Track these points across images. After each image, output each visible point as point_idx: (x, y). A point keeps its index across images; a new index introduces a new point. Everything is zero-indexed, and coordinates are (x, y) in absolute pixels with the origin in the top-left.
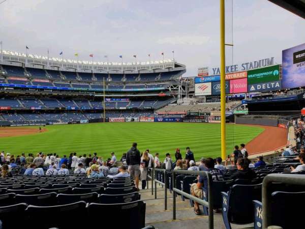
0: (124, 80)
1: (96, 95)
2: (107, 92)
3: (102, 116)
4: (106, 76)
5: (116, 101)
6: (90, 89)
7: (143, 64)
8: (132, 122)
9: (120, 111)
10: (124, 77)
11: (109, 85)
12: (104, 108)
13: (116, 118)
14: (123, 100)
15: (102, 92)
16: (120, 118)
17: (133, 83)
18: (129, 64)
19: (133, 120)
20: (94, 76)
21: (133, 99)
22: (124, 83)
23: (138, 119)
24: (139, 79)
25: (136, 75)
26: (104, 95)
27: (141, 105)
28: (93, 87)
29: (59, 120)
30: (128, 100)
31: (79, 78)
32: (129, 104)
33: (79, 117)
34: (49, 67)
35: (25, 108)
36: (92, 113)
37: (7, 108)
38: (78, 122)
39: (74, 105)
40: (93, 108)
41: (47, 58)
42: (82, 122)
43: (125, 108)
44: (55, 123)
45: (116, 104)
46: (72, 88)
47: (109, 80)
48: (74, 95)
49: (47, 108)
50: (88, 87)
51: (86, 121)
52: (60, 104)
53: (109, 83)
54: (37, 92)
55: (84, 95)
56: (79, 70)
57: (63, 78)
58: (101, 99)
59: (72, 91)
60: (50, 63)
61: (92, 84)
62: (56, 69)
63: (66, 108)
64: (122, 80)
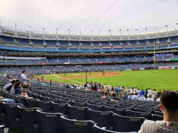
0: (169, 41)
1: (149, 53)
2: (156, 50)
3: (153, 65)
4: (155, 40)
5: (163, 56)
6: (146, 49)
9: (165, 62)
10: (169, 39)
11: (158, 45)
12: (155, 60)
14: (167, 55)
15: (153, 51)
16: (165, 67)
20: (147, 41)
22: (169, 43)
26: (154, 52)
28: (147, 48)
29: (128, 68)
30: (172, 55)
31: (138, 43)
32: (173, 57)
33: (138, 66)
34: (121, 39)
35: (110, 62)
36: (146, 64)
37: (102, 62)
38: (139, 70)
39: (136, 59)
40: (147, 61)
41: (120, 34)
42: (140, 69)
43: (170, 60)
44: (125, 70)
45: (163, 58)
46: (134, 49)
47: (158, 42)
48: (136, 53)
49: (120, 62)
50: (144, 48)
51: (143, 69)
52: (128, 60)
53: (158, 44)
54: (116, 54)
55: (141, 53)
56: (138, 39)
57: (129, 44)
58: (152, 55)
59: (135, 51)
60: (122, 37)
61: (146, 46)
62: (125, 40)
63: (131, 61)
64: (167, 41)
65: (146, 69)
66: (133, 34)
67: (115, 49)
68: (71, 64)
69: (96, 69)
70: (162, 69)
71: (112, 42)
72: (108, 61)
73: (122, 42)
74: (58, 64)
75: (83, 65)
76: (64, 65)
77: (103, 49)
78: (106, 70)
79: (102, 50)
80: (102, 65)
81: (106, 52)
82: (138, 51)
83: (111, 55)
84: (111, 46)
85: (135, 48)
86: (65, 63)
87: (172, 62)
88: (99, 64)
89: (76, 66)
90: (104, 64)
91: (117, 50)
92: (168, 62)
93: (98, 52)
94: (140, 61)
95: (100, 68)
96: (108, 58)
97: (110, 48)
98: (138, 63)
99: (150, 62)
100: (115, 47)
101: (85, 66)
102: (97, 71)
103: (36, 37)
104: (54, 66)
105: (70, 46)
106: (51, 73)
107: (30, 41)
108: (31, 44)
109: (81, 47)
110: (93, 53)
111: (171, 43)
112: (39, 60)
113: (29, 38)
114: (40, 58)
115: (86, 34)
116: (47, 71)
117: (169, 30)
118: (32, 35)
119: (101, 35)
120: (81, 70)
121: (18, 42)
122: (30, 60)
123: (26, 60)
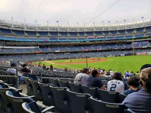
0: (145, 30)
1: (127, 41)
2: (134, 39)
3: (131, 52)
4: (133, 30)
5: (140, 44)
6: (125, 38)
9: (142, 49)
11: (135, 35)
13: (141, 53)
14: (144, 43)
15: (132, 39)
16: (143, 53)
18: (148, 21)
20: (126, 31)
22: (145, 32)
26: (133, 41)
30: (148, 42)
31: (118, 33)
32: (149, 44)
33: (119, 53)
34: (103, 30)
35: (94, 50)
36: (126, 51)
37: (88, 50)
38: (120, 56)
39: (117, 47)
40: (126, 48)
41: (103, 25)
42: (121, 55)
43: (146, 47)
44: (109, 56)
45: (140, 45)
46: (115, 38)
47: (135, 32)
48: (116, 42)
49: (104, 49)
50: (123, 37)
51: (123, 55)
52: (110, 47)
53: (135, 33)
54: (99, 42)
55: (121, 41)
56: (118, 29)
57: (110, 34)
58: (130, 43)
59: (115, 40)
60: (104, 28)
61: (125, 35)
62: (107, 30)
63: (113, 48)
64: (143, 31)
65: (126, 55)
66: (113, 25)
67: (98, 38)
68: (61, 52)
69: (83, 56)
70: (140, 55)
71: (96, 32)
72: (93, 48)
73: (104, 32)
74: (49, 52)
75: (71, 53)
76: (55, 53)
77: (88, 38)
78: (92, 56)
79: (87, 40)
80: (87, 52)
81: (91, 41)
82: (118, 40)
83: (95, 44)
84: (95, 36)
86: (56, 51)
87: (148, 48)
88: (85, 52)
89: (65, 53)
90: (89, 52)
91: (100, 39)
92: (144, 49)
93: (84, 42)
94: (120, 48)
95: (86, 54)
96: (92, 46)
97: (94, 38)
98: (119, 50)
99: (128, 49)
100: (98, 37)
101: (73, 53)
102: (84, 58)
103: (30, 29)
104: (47, 53)
105: (59, 37)
106: (45, 60)
107: (25, 32)
108: (26, 35)
109: (69, 37)
110: (79, 42)
111: (147, 32)
112: (34, 49)
113: (24, 30)
114: (34, 47)
115: (73, 26)
116: (41, 58)
117: (145, 21)
118: (26, 27)
119: (86, 26)
120: (70, 57)
121: (15, 33)
122: (25, 49)
123: (22, 49)
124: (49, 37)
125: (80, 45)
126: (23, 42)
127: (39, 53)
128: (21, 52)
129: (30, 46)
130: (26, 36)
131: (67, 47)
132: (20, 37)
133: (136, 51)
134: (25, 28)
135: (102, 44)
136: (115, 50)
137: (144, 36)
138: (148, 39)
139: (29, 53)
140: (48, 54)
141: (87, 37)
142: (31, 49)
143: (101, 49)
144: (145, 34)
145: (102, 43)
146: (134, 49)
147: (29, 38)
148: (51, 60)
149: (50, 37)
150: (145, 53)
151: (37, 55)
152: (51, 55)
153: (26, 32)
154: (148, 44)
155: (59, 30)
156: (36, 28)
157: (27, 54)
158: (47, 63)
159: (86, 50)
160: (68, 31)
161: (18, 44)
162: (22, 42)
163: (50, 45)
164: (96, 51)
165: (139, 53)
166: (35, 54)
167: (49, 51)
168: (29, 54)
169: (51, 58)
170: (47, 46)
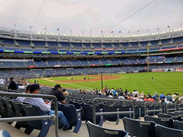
0: (160, 44)
1: (141, 55)
2: (149, 53)
5: (155, 58)
7: (175, 30)
8: (169, 72)
9: (158, 64)
10: (160, 42)
11: (150, 48)
13: (156, 69)
14: (159, 57)
15: (146, 53)
16: (159, 69)
17: (167, 45)
18: (164, 32)
19: (170, 70)
20: (139, 44)
21: (167, 56)
23: (173, 70)
24: (172, 42)
25: (170, 39)
26: (148, 55)
27: (175, 60)
28: (139, 50)
29: (121, 71)
30: (164, 57)
31: (130, 46)
33: (132, 69)
34: (113, 41)
35: (103, 65)
36: (139, 66)
37: (95, 65)
38: (133, 72)
39: (129, 62)
40: (140, 63)
41: (112, 36)
42: (135, 72)
43: (162, 62)
44: (120, 73)
45: (155, 60)
46: (127, 52)
47: (150, 45)
48: (128, 55)
49: (114, 64)
50: (136, 50)
51: (137, 71)
52: (121, 62)
54: (108, 56)
55: (134, 56)
56: (130, 41)
57: (121, 46)
58: (144, 58)
59: (127, 53)
60: (114, 39)
61: (139, 49)
62: (117, 42)
63: (124, 64)
64: (159, 44)
65: (140, 72)
66: (125, 36)
67: (107, 51)
68: (62, 67)
69: (90, 72)
70: (155, 72)
71: (104, 44)
72: (101, 63)
73: (114, 44)
74: (47, 67)
75: (75, 68)
76: (54, 68)
78: (100, 73)
80: (95, 68)
81: (98, 54)
82: (130, 53)
83: (104, 58)
84: (103, 48)
85: (128, 50)
86: (56, 66)
87: (164, 64)
88: (91, 67)
89: (67, 69)
90: (96, 67)
91: (109, 52)
92: (160, 64)
93: (90, 55)
94: (133, 64)
95: (93, 70)
96: (100, 60)
97: (102, 51)
98: (131, 65)
99: (142, 64)
100: (107, 49)
101: (76, 68)
102: (91, 74)
103: (22, 37)
104: (43, 68)
105: (60, 48)
106: (42, 77)
107: (15, 41)
108: (17, 44)
109: (72, 48)
110: (85, 55)
111: (162, 46)
112: (26, 62)
113: (14, 38)
114: (27, 61)
115: (77, 36)
116: (36, 74)
117: (160, 33)
118: (17, 34)
119: (93, 36)
120: (73, 73)
121: (2, 42)
122: (15, 62)
123: (11, 62)
124: (46, 47)
125: (85, 59)
126: (13, 54)
127: (33, 68)
128: (9, 67)
129: (22, 58)
130: (17, 46)
131: (70, 61)
132: (8, 47)
133: (151, 67)
134: (16, 36)
135: (111, 58)
136: (127, 65)
137: (160, 50)
138: (165, 54)
139: (20, 67)
140: (45, 69)
141: (94, 50)
142: (23, 62)
143: (110, 64)
144: (161, 48)
145: (111, 56)
146: (149, 64)
147: (20, 48)
148: (49, 76)
149: (48, 47)
150: (161, 69)
151: (31, 70)
152: (49, 70)
153: (17, 40)
154: (164, 59)
155: (59, 40)
156: (30, 36)
157: (17, 69)
158: (44, 80)
159: (93, 65)
160: (71, 41)
161: (5, 56)
162: (11, 54)
163: (48, 58)
164: (104, 67)
165: (155, 70)
166: (29, 69)
167: (47, 65)
168: (20, 69)
169: (49, 74)
170: (44, 60)
